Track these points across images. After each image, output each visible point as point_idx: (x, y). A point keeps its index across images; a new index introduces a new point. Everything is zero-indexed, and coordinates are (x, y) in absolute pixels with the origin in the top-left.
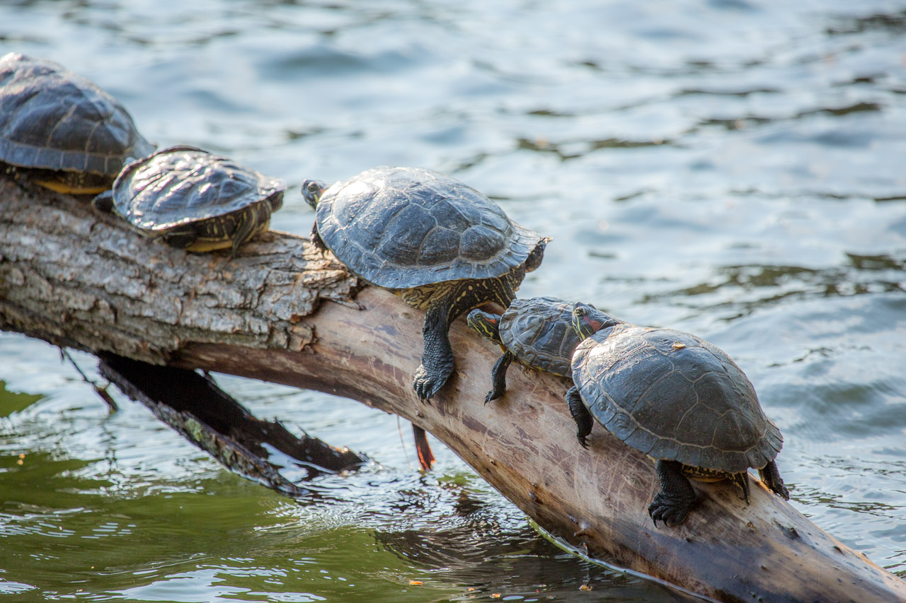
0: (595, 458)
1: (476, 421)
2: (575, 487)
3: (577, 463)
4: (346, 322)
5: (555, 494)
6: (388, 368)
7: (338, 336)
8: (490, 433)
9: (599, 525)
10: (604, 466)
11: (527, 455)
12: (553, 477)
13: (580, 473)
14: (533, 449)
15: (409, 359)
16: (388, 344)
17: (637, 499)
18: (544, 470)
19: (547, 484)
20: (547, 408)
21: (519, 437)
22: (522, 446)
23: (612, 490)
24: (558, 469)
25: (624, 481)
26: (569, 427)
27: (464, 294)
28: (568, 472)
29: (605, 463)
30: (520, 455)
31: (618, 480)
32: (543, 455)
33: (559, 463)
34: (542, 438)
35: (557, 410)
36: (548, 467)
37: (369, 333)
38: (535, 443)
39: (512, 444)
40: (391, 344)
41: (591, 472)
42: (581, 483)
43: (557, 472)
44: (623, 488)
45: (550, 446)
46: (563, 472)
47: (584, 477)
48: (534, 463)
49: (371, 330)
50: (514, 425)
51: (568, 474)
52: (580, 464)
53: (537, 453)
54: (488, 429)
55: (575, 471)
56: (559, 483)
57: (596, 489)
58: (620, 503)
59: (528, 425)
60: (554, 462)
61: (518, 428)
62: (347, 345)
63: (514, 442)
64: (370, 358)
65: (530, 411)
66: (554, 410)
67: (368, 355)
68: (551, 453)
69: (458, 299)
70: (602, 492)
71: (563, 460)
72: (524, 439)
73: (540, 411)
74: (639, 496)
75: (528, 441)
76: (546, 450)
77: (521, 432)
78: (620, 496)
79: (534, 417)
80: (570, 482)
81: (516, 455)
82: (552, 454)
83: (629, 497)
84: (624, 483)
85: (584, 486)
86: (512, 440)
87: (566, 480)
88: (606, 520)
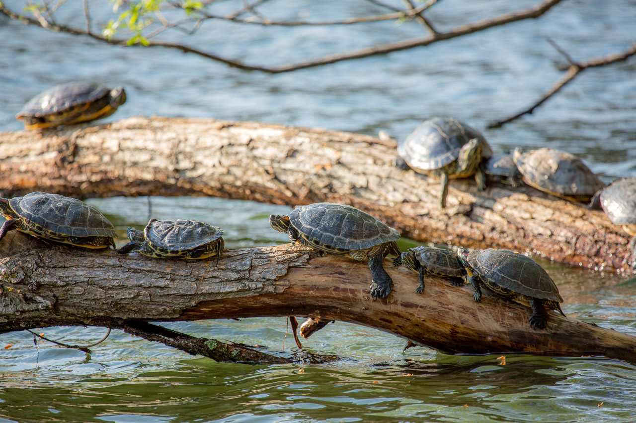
0: (486, 308)
1: (411, 303)
2: (481, 321)
3: (478, 311)
4: (309, 275)
5: (468, 327)
6: (345, 290)
7: (306, 281)
8: (421, 307)
9: (499, 335)
10: (493, 310)
11: (447, 313)
12: (466, 319)
13: (481, 315)
14: (450, 309)
16: (342, 279)
17: (517, 321)
18: (460, 317)
19: (462, 323)
20: (448, 291)
21: (440, 305)
22: (444, 309)
23: (502, 319)
24: (468, 315)
25: (506, 315)
26: (465, 297)
27: (386, 249)
28: (474, 315)
30: (443, 313)
31: (503, 315)
32: (457, 311)
33: (468, 313)
34: (454, 304)
36: (462, 316)
37: (327, 277)
38: (450, 306)
39: (437, 309)
40: (344, 279)
41: (487, 314)
42: (484, 319)
43: (467, 317)
44: (508, 318)
45: (460, 306)
46: (471, 316)
47: (484, 316)
48: (453, 315)
49: (328, 275)
50: (435, 301)
51: (474, 317)
53: (453, 310)
54: (420, 305)
55: (478, 315)
56: (470, 321)
57: (494, 321)
58: (509, 324)
59: (443, 300)
60: (464, 313)
61: (438, 302)
62: (314, 284)
64: (331, 287)
65: (441, 294)
66: (453, 292)
67: (329, 287)
68: (462, 310)
69: (384, 252)
70: (497, 321)
71: (470, 311)
72: (443, 306)
73: (446, 293)
74: (517, 319)
75: (446, 306)
76: (459, 309)
77: (441, 303)
78: (508, 321)
79: (444, 296)
80: (477, 320)
81: (440, 314)
83: (513, 321)
85: (486, 320)
86: (437, 307)
87: (474, 320)
88: (504, 333)
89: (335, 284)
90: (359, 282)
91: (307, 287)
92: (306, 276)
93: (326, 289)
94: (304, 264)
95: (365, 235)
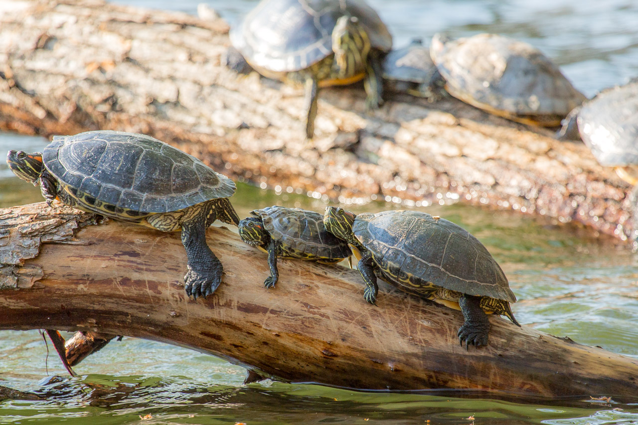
0: (384, 312)
1: (255, 305)
2: (375, 336)
3: (370, 318)
4: (78, 257)
5: (353, 346)
6: (139, 283)
7: (72, 268)
8: (273, 312)
9: (407, 360)
10: (396, 317)
11: (318, 322)
12: (349, 332)
13: (376, 325)
14: (323, 315)
15: (164, 271)
16: (135, 265)
17: (438, 335)
18: (339, 329)
19: (343, 340)
20: (320, 284)
21: (306, 309)
22: (311, 315)
23: (412, 332)
24: (353, 326)
25: (419, 324)
26: (348, 294)
27: (211, 212)
28: (364, 326)
29: (395, 314)
30: (310, 322)
31: (413, 324)
32: (335, 319)
33: (354, 322)
34: (329, 306)
35: (329, 284)
36: (343, 327)
37: (109, 260)
38: (323, 311)
39: (300, 315)
40: (138, 264)
41: (386, 323)
42: (380, 332)
43: (352, 328)
44: (421, 329)
45: (339, 310)
46: (359, 327)
47: (382, 328)
48: (327, 326)
49: (110, 257)
50: (297, 301)
51: (364, 328)
52: (372, 319)
53: (328, 317)
54: (270, 309)
55: (371, 324)
56: (356, 336)
57: (397, 334)
58: (424, 340)
59: (311, 299)
60: (347, 322)
61: (301, 302)
62: (85, 273)
63: (302, 314)
64: (115, 278)
65: (307, 289)
66: (327, 285)
67: (112, 277)
68: (342, 316)
69: (208, 216)
70: (403, 335)
71: (356, 319)
72: (311, 310)
73: (315, 288)
74: (438, 333)
75: (316, 310)
76: (337, 314)
77: (306, 305)
78: (422, 335)
79: (312, 292)
80: (368, 334)
81: (305, 323)
82: (344, 316)
83: (430, 334)
84: (420, 326)
85: (384, 334)
86: (300, 312)
87: (364, 333)
88: (415, 355)
89: (122, 273)
90: (165, 269)
91: (74, 278)
92: (73, 258)
93: (108, 281)
94: (69, 238)
95: (174, 187)
